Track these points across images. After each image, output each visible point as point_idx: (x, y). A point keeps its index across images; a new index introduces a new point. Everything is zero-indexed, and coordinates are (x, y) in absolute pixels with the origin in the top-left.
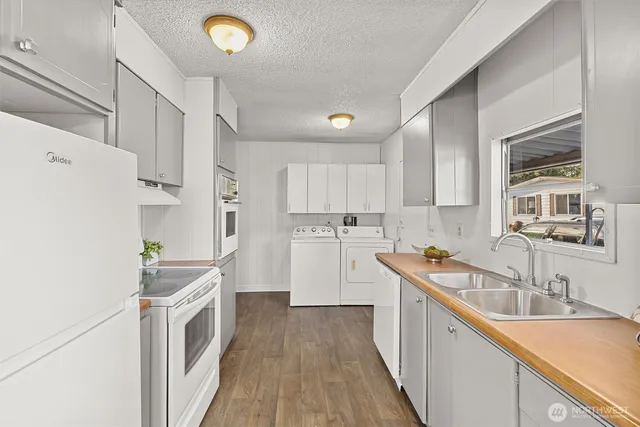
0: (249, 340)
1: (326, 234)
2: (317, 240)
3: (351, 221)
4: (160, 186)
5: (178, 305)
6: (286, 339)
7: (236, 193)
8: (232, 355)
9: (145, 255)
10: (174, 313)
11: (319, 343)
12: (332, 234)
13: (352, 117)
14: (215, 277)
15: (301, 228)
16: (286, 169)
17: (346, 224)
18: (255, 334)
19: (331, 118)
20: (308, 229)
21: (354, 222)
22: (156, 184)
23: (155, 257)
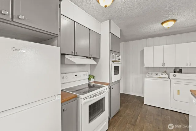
0: (124, 114)
1: (163, 76)
2: (158, 79)
3: (178, 71)
4: (92, 58)
5: (85, 98)
6: (139, 118)
7: (119, 60)
8: (116, 117)
9: (89, 79)
10: (83, 101)
11: (154, 126)
12: (167, 76)
13: (175, 20)
14: (106, 89)
15: (150, 73)
16: (144, 50)
17: (175, 72)
18: (127, 112)
19: (162, 23)
20: (154, 74)
21: (181, 71)
22: (90, 58)
23: (92, 80)
